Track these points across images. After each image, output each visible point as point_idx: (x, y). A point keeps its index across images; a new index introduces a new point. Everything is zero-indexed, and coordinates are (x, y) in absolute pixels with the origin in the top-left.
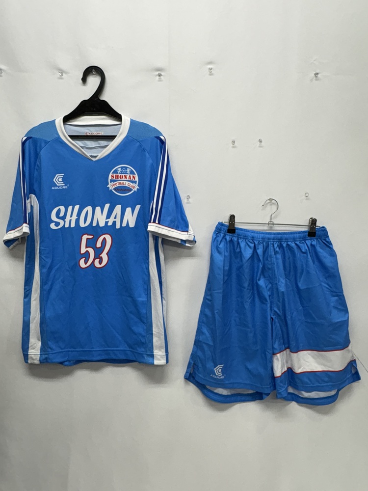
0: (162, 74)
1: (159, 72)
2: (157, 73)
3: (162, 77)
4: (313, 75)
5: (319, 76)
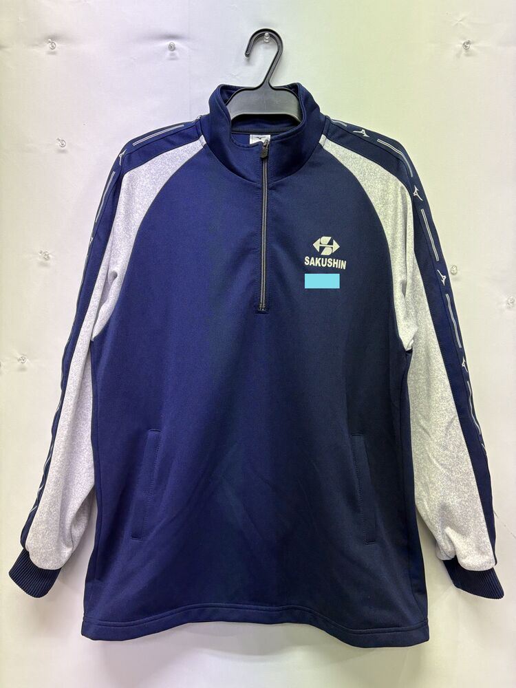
0: (174, 45)
2: (167, 43)
3: (175, 51)
4: (461, 46)
5: (471, 47)
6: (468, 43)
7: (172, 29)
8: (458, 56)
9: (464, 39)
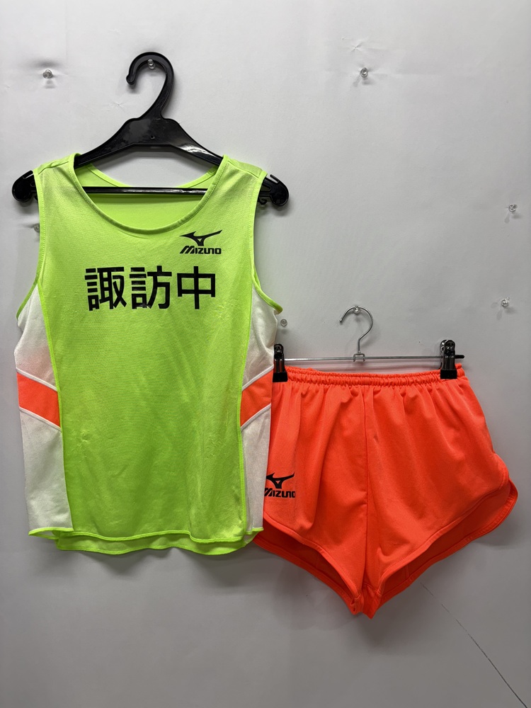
0: (54, 72)
1: (47, 69)
2: (43, 71)
3: (53, 79)
4: (358, 74)
5: (370, 75)
6: (365, 70)
7: (47, 55)
8: (355, 84)
9: (362, 66)
